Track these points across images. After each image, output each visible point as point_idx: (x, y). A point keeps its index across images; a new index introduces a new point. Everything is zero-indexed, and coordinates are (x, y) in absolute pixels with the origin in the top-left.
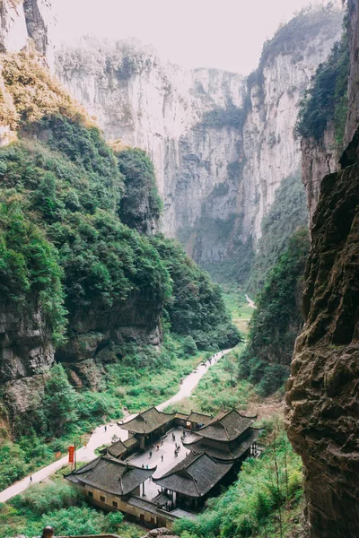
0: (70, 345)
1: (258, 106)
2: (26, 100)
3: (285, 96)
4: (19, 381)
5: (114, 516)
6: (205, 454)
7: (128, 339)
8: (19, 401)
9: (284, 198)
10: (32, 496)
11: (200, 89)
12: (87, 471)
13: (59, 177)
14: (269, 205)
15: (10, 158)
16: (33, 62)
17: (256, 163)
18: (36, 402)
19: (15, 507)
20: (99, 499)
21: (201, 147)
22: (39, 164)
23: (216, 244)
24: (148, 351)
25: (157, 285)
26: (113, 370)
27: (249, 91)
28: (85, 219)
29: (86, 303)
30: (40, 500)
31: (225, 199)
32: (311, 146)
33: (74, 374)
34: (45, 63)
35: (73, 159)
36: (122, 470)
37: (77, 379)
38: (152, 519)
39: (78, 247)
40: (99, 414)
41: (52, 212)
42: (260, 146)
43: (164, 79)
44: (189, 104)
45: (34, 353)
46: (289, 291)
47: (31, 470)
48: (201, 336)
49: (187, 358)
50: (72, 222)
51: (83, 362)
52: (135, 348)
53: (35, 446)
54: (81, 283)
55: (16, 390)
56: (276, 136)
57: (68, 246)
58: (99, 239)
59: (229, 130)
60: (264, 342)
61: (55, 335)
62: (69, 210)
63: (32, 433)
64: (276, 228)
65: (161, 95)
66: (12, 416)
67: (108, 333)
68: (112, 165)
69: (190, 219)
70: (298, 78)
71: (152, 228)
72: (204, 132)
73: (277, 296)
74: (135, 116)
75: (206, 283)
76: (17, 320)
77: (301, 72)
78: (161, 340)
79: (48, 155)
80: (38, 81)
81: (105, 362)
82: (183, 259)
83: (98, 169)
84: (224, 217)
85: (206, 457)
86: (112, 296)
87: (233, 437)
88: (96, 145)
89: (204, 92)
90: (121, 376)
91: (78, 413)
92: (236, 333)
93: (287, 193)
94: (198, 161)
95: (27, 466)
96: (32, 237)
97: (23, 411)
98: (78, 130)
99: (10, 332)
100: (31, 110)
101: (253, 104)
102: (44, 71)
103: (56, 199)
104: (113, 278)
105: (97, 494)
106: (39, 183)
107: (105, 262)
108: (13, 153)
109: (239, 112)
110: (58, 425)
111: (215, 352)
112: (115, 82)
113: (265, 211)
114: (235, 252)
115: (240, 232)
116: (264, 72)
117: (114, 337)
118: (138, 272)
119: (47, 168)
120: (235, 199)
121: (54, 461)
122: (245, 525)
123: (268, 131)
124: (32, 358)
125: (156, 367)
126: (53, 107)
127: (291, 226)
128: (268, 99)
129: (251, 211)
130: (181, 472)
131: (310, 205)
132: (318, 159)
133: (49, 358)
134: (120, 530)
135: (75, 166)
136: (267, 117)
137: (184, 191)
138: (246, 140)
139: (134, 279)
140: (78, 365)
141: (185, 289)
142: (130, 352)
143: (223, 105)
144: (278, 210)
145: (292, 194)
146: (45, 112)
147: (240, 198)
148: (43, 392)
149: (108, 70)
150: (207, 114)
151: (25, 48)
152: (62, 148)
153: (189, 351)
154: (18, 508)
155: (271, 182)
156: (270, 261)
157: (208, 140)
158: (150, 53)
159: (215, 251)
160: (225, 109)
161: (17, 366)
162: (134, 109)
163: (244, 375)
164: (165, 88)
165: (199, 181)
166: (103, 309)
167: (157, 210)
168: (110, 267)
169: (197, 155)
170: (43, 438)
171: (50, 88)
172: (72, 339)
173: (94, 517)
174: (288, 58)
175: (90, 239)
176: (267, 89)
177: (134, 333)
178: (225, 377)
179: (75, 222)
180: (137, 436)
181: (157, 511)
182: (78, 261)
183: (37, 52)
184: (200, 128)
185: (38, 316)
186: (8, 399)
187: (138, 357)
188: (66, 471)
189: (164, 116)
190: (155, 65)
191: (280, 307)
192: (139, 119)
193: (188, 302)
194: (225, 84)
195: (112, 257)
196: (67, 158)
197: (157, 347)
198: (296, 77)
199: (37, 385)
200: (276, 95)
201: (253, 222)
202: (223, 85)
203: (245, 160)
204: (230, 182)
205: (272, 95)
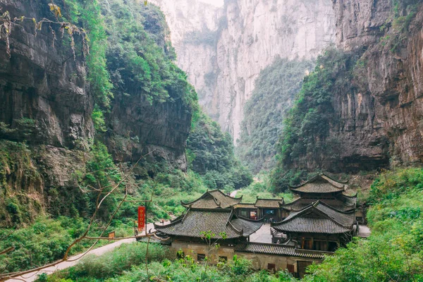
0: (106, 142)
1: (234, 20)
3: (261, 5)
9: (265, 83)
11: (181, 15)
14: (247, 95)
17: (233, 66)
21: (182, 60)
27: (225, 10)
29: (126, 95)
31: (203, 102)
42: (237, 50)
45: (74, 119)
47: (78, 250)
48: (218, 176)
54: (120, 72)
56: (254, 36)
59: (205, 47)
63: (73, 213)
64: (259, 108)
66: (48, 187)
72: (185, 48)
75: (218, 129)
78: (187, 168)
86: (152, 95)
89: (183, 17)
93: (268, 78)
97: (62, 184)
101: (229, 18)
105: (191, 253)
109: (213, 34)
117: (146, 152)
120: (211, 102)
123: (246, 34)
124: (72, 125)
125: (187, 189)
127: (273, 103)
128: (243, 11)
131: (342, 16)
133: (89, 135)
136: (245, 22)
138: (220, 54)
142: (161, 171)
143: (199, 28)
144: (260, 92)
145: (272, 78)
147: (215, 102)
150: (187, 34)
155: (249, 74)
156: (255, 135)
157: (188, 54)
160: (201, 31)
161: (55, 127)
172: (108, 136)
177: (164, 153)
185: (83, 70)
193: (205, 142)
199: (78, 160)
200: (252, 5)
201: (229, 117)
202: (199, 12)
203: (219, 71)
204: (207, 89)
205: (248, 5)
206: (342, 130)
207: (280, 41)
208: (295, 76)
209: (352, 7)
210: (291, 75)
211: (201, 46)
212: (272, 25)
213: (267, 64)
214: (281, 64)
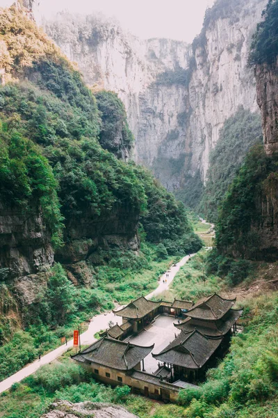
0: (66, 249)
1: (202, 64)
2: (17, 47)
3: (225, 53)
4: (25, 278)
5: (122, 389)
6: (196, 331)
7: (113, 245)
8: (27, 294)
9: (228, 135)
10: (44, 375)
11: (153, 55)
12: (92, 351)
13: (49, 110)
14: (214, 142)
15: (6, 94)
16: (22, 16)
17: (202, 110)
18: (41, 295)
19: (30, 386)
20: (104, 376)
21: (155, 102)
22: (31, 99)
23: (171, 178)
24: (129, 255)
25: (135, 199)
26: (102, 271)
27: (194, 53)
28: (73, 143)
29: (78, 212)
30: (51, 378)
31: (177, 142)
32: (265, 70)
33: (70, 274)
34: (32, 18)
35: (59, 96)
36: (124, 348)
37: (73, 278)
38: (156, 391)
39: (69, 165)
40: (93, 306)
41: (45, 138)
42: (205, 96)
43: (126, 45)
44: (146, 67)
45: (37, 253)
46: (250, 197)
47: (40, 354)
48: (170, 244)
49: (160, 261)
50: (62, 146)
51: (79, 263)
52: (119, 253)
53: (42, 333)
54: (73, 195)
55: (23, 285)
56: (219, 85)
57: (60, 165)
58: (86, 160)
59: (177, 87)
60: (229, 242)
61: (54, 238)
62: (59, 137)
63: (38, 323)
64: (222, 159)
65: (123, 58)
66: (21, 307)
67: (96, 239)
68: (92, 103)
69: (149, 159)
70: (236, 37)
71: (126, 157)
72: (158, 90)
73: (238, 202)
74: (103, 75)
75: (171, 200)
76: (21, 223)
77: (237, 32)
78: (139, 247)
79: (38, 93)
80: (27, 31)
81: (95, 265)
82: (152, 182)
83: (80, 105)
84: (176, 157)
85: (197, 334)
86: (99, 207)
87: (220, 317)
88: (78, 85)
89: (156, 58)
90: (108, 275)
91: (76, 306)
92: (198, 241)
93: (230, 130)
94: (154, 113)
95: (37, 350)
96: (31, 151)
97: (30, 303)
98: (62, 73)
99: (16, 234)
100: (22, 55)
101: (198, 62)
102: (32, 23)
103: (47, 127)
104: (100, 192)
105: (102, 371)
106: (32, 114)
107: (92, 179)
108: (9, 90)
109: (185, 72)
110: (61, 315)
111: (182, 256)
112: (87, 48)
113: (210, 148)
114: (186, 184)
115: (189, 168)
116: (206, 35)
117: (101, 244)
118: (119, 187)
119: (38, 102)
120: (184, 142)
121: (60, 345)
122: (261, 389)
123: (211, 82)
124: (36, 258)
125: (137, 268)
126: (41, 52)
127: (234, 156)
128: (210, 57)
129: (197, 151)
130: (178, 348)
131: (265, 122)
132: (271, 82)
133: (49, 258)
134: (128, 401)
135: (61, 102)
137: (143, 138)
138: (191, 94)
139: (117, 193)
140: (73, 266)
141: (155, 206)
142: (115, 256)
143: (172, 68)
144: (223, 144)
145: (234, 131)
146: (34, 57)
147: (188, 142)
148: (46, 287)
149: (80, 39)
150: (160, 76)
151: (15, 4)
152: (50, 87)
153: (161, 256)
154: (31, 386)
155: (215, 123)
156: (218, 186)
157: (161, 95)
158: (114, 24)
159: (170, 184)
160: (174, 71)
161: (23, 265)
162: (103, 69)
163: (212, 270)
164: (127, 53)
165: (155, 129)
166: (92, 219)
167: (128, 141)
168: (97, 182)
169: (153, 108)
170: (48, 327)
171: (37, 37)
172: (67, 243)
173: (103, 391)
174: (227, 21)
175: (79, 160)
176: (209, 48)
177: (117, 240)
178: (196, 273)
179: (64, 145)
180: (130, 321)
181: (160, 382)
182: (70, 177)
183: (25, 8)
184: (155, 87)
185: (39, 220)
186: (16, 293)
187: (122, 259)
188: (72, 353)
189: (126, 76)
190: (118, 33)
191: (242, 211)
192: (107, 78)
193: (159, 216)
194: (172, 51)
195: (97, 174)
196: (54, 95)
197: (136, 252)
198: (233, 36)
199: (41, 281)
200: (217, 52)
201: (200, 159)
202: (171, 51)
203: (191, 110)
204: (180, 129)
205: (214, 53)
206: (262, 226)
207: (243, 91)
208: (255, 130)
209: (274, 115)
210: (251, 128)
211: (174, 88)
212: (236, 74)
213: (231, 113)
214: (243, 116)
